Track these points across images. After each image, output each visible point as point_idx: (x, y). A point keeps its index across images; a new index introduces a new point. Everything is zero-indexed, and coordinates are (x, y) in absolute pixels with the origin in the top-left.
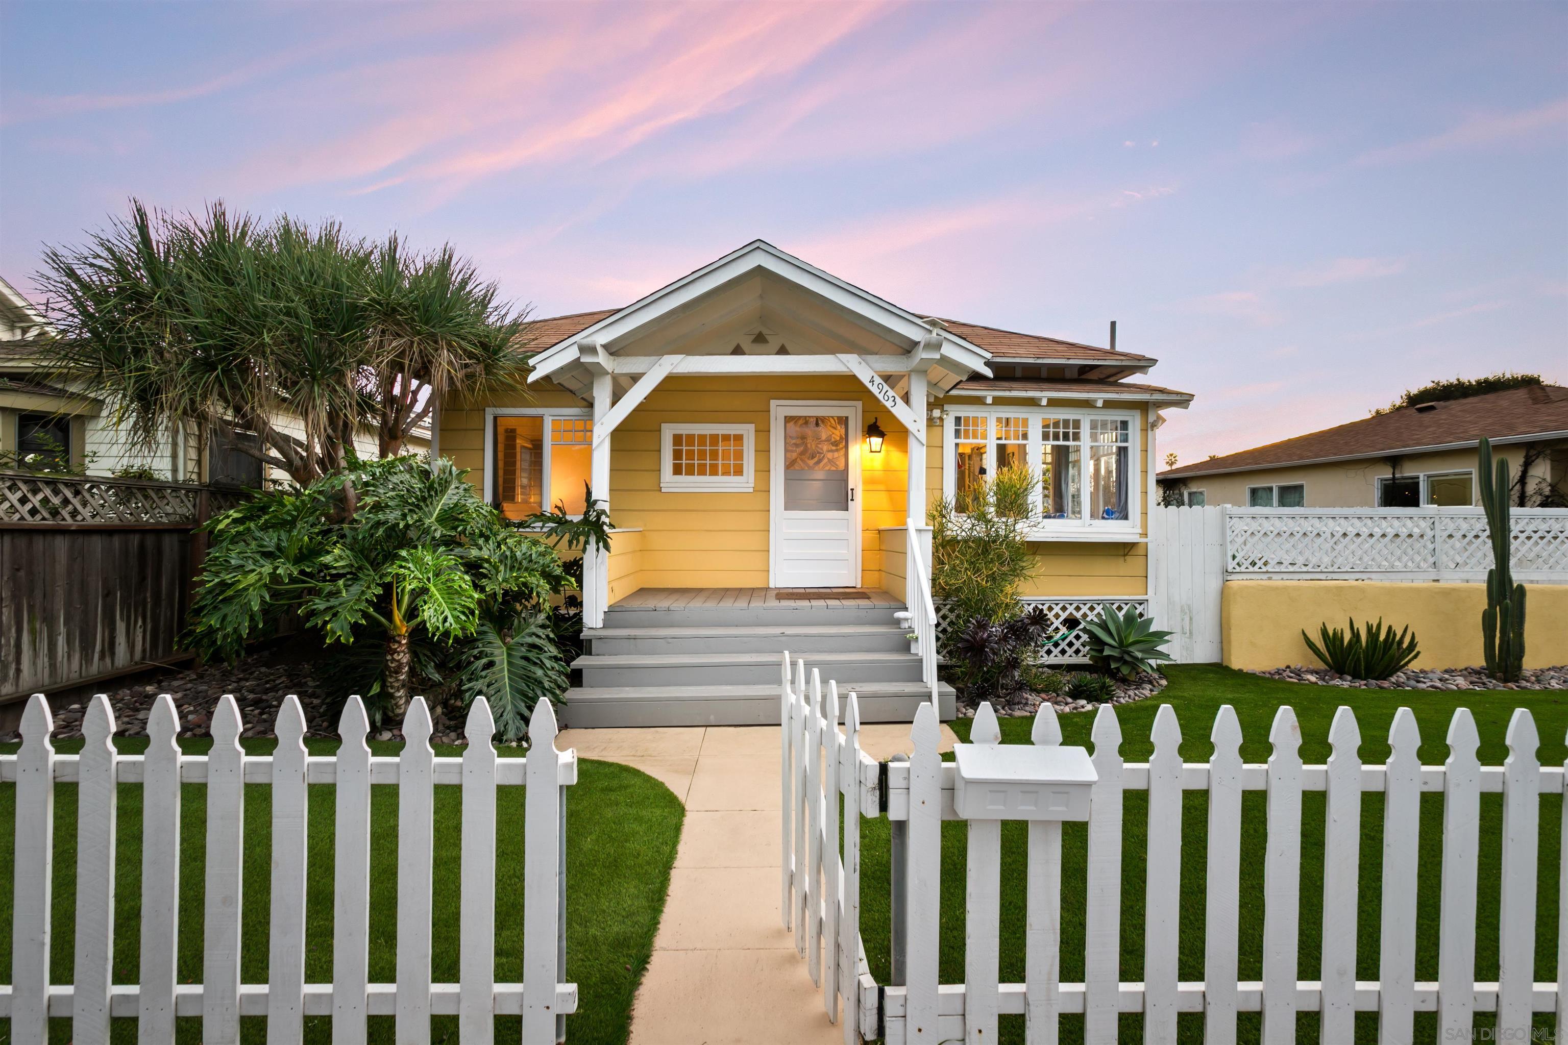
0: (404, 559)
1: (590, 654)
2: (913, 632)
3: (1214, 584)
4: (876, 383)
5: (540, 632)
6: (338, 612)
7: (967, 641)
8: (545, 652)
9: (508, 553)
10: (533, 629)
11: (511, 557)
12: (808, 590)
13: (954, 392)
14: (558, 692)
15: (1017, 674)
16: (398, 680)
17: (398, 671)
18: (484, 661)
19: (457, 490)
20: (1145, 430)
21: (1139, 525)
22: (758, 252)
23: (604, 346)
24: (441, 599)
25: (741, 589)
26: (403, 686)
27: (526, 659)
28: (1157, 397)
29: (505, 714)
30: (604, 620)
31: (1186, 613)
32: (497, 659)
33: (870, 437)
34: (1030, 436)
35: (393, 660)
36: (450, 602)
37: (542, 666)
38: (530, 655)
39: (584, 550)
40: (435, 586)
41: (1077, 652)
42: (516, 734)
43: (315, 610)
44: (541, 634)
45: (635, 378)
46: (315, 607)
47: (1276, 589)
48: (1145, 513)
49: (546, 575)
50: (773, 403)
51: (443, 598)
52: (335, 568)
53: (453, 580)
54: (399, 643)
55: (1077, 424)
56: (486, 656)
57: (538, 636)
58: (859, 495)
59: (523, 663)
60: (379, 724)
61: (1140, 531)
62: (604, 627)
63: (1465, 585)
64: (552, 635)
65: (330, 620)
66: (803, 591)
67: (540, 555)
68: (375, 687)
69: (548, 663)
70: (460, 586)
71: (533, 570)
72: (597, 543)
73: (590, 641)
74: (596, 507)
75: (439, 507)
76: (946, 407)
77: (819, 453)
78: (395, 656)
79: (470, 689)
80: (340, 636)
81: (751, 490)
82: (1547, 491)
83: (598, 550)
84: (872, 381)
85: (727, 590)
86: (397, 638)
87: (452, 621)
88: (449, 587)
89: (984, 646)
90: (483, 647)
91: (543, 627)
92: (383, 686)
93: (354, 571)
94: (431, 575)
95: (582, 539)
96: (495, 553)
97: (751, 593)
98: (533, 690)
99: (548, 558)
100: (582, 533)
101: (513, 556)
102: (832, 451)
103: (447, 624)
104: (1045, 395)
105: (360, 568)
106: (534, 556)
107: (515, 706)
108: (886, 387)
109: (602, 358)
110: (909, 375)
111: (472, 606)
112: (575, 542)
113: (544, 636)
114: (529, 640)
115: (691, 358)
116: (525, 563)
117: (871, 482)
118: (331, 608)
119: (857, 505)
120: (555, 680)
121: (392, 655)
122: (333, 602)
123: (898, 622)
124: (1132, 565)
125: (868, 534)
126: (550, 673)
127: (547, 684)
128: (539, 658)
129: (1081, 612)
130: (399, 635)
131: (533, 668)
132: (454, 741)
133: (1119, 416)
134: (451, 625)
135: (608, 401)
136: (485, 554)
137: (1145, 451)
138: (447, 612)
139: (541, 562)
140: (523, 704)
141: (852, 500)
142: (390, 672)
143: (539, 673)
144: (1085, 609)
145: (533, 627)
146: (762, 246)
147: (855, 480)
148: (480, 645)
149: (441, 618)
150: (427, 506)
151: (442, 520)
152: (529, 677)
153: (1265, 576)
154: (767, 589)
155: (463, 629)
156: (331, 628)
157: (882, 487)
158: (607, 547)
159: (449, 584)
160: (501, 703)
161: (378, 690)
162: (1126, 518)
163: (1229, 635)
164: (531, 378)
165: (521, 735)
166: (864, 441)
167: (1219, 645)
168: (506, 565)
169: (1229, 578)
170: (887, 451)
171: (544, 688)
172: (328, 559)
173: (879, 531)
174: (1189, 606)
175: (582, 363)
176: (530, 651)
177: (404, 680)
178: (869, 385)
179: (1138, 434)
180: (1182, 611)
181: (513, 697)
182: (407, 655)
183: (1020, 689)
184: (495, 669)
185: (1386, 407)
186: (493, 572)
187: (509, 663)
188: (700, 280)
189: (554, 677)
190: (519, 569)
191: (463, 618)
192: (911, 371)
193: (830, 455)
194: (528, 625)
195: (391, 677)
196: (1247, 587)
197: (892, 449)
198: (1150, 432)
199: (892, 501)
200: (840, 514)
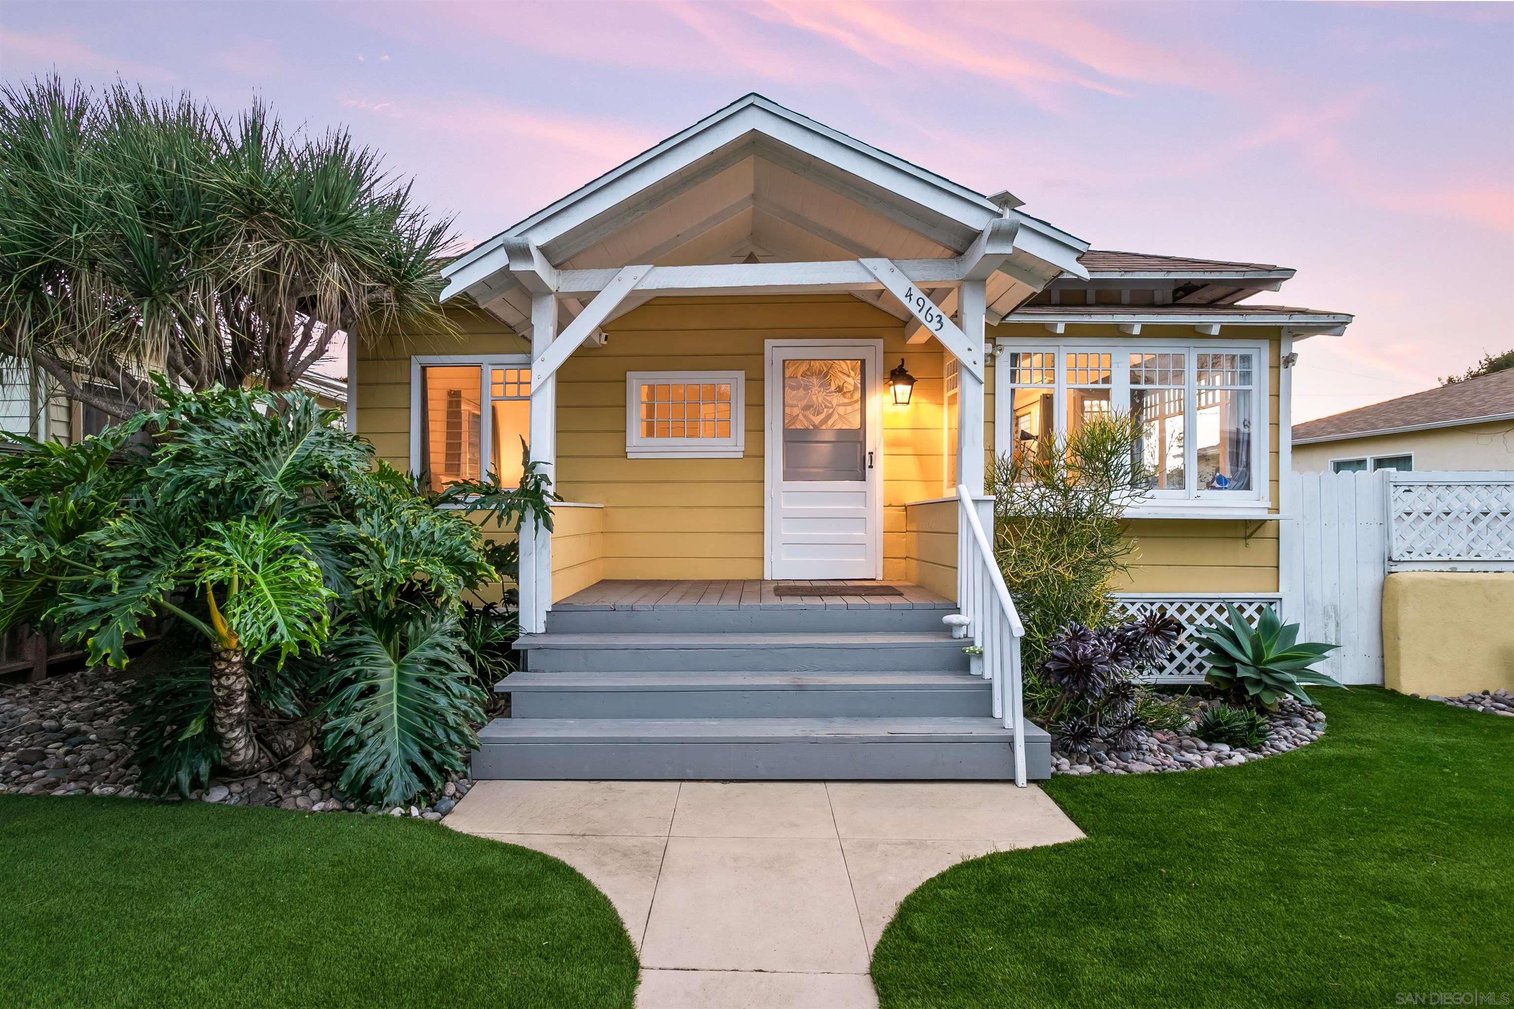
0: (216, 535)
1: (525, 670)
2: (972, 643)
3: (1371, 577)
4: (914, 298)
5: (447, 641)
6: (110, 617)
7: (1064, 660)
8: (455, 671)
9: (400, 531)
10: (438, 638)
11: (405, 536)
12: (815, 584)
13: (1013, 319)
14: (467, 731)
15: (1129, 706)
16: (230, 715)
17: (229, 701)
18: (362, 685)
19: (318, 438)
20: (1275, 368)
21: (1267, 496)
22: (753, 111)
23: (543, 250)
24: (270, 597)
25: (728, 582)
26: (240, 722)
27: (425, 681)
28: (1294, 321)
29: (389, 764)
30: (547, 623)
31: (1330, 617)
32: (382, 682)
33: (894, 384)
34: (1113, 379)
35: (220, 686)
36: (284, 602)
37: (447, 692)
38: (430, 676)
39: (518, 529)
40: (264, 577)
41: (1181, 668)
42: (404, 795)
43: (72, 614)
44: (449, 645)
45: (585, 299)
46: (73, 609)
47: (1463, 584)
48: (1275, 481)
49: (455, 562)
50: (768, 343)
51: (273, 596)
52: (110, 549)
53: (290, 568)
54: (229, 661)
55: (1178, 357)
56: (366, 678)
57: (446, 649)
58: (880, 461)
59: (419, 687)
60: (204, 779)
61: (1269, 505)
62: (546, 632)
64: (465, 646)
65: (98, 630)
66: (808, 584)
67: (446, 533)
68: (192, 726)
69: (456, 688)
70: (300, 577)
71: (435, 555)
72: (536, 518)
73: (525, 651)
74: (535, 472)
75: (288, 461)
76: (999, 341)
77: (826, 407)
78: (223, 681)
79: (333, 729)
80: (107, 655)
81: (741, 455)
83: (536, 528)
84: (909, 295)
85: (710, 582)
86: (224, 655)
87: (285, 632)
88: (284, 579)
89: (1090, 669)
90: (362, 664)
91: (455, 634)
92: (210, 722)
93: (145, 553)
94: (259, 560)
95: (515, 514)
96: (380, 531)
97: (742, 585)
98: (432, 728)
99: (458, 539)
100: (518, 507)
101: (407, 534)
102: (845, 405)
103: (276, 637)
104: (1137, 320)
105: (156, 551)
106: (437, 535)
107: (404, 750)
108: (929, 303)
109: (539, 266)
110: (959, 288)
111: (318, 608)
112: (505, 518)
113: (453, 649)
114: (431, 654)
115: (659, 270)
116: (424, 545)
117: (894, 444)
118: (102, 611)
119: (878, 474)
120: (465, 712)
121: (218, 678)
122: (105, 602)
123: (949, 629)
124: (1259, 549)
125: (892, 511)
126: (457, 702)
127: (451, 719)
128: (440, 680)
129: (1186, 615)
130: (227, 650)
131: (433, 695)
132: (314, 803)
133: (1238, 348)
134: (282, 637)
135: (551, 330)
136: (364, 531)
137: (1276, 395)
138: (278, 617)
139: (448, 543)
140: (416, 749)
141: (871, 467)
142: (218, 703)
143: (443, 701)
144: (1191, 610)
145: (437, 635)
146: (758, 102)
147: (874, 441)
148: (358, 662)
149: (264, 629)
150: (267, 458)
151: (288, 479)
152: (426, 709)
153: (1447, 567)
154: (762, 581)
155: (303, 644)
156: (94, 643)
157: (909, 450)
158: (549, 525)
159: (285, 575)
160: (383, 748)
161: (200, 730)
162: (1247, 487)
163: (1396, 648)
164: (445, 295)
165: (411, 796)
166: (887, 390)
167: (1379, 660)
168: (397, 547)
169: (1394, 569)
170: (916, 403)
171: (447, 723)
172: (98, 535)
173: (905, 506)
174: (1335, 608)
175: (513, 273)
176: (430, 670)
177: (239, 714)
178: (905, 301)
179: (1266, 374)
180: (1325, 613)
181: (402, 737)
182: (243, 679)
183: (1132, 727)
184: (378, 697)
185: (1461, 374)
186: (374, 556)
187: (401, 688)
188: (672, 153)
189: (463, 707)
190: (415, 553)
191: (303, 626)
192: (963, 280)
193: (841, 410)
194: (431, 632)
195: (220, 710)
196: (1422, 581)
197: (923, 401)
198: (1282, 370)
199: (923, 468)
200: (855, 485)
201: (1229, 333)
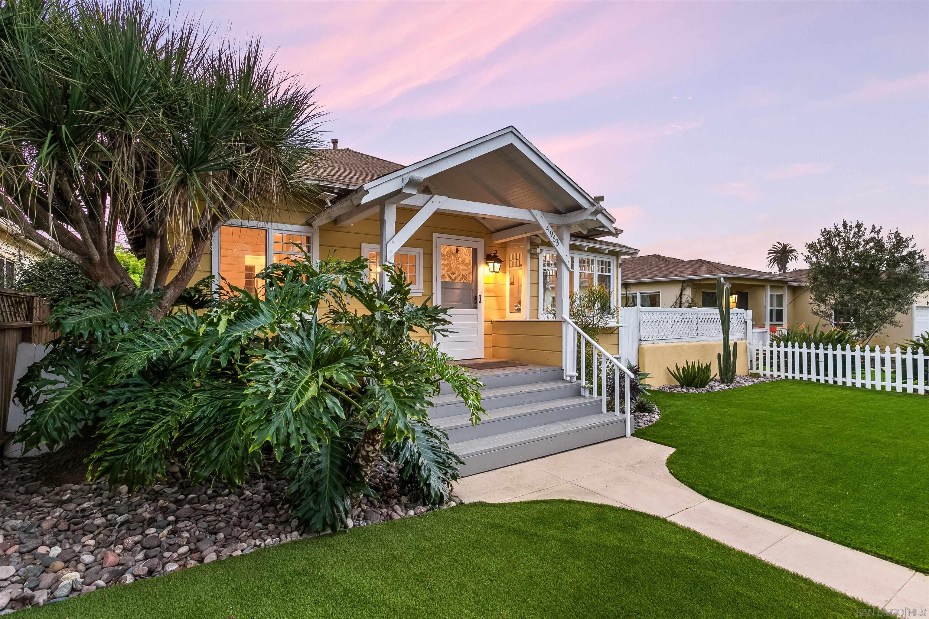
3: (636, 346)
4: (549, 230)
20: (617, 267)
22: (510, 134)
28: (623, 249)
34: (575, 267)
47: (658, 348)
48: (618, 311)
50: (435, 235)
55: (592, 260)
58: (483, 299)
61: (616, 322)
63: (698, 343)
81: (421, 295)
82: (690, 301)
108: (554, 234)
115: (450, 200)
117: (488, 291)
119: (482, 306)
124: (613, 338)
125: (487, 324)
137: (617, 278)
141: (480, 302)
146: (513, 131)
147: (481, 290)
153: (652, 342)
157: (493, 294)
162: (610, 314)
166: (486, 264)
169: (641, 343)
173: (492, 322)
174: (628, 359)
178: (546, 231)
179: (615, 268)
180: (626, 361)
188: (479, 146)
192: (564, 225)
193: (463, 273)
196: (649, 348)
198: (619, 268)
199: (498, 303)
200: (473, 311)
201: (592, 250)
